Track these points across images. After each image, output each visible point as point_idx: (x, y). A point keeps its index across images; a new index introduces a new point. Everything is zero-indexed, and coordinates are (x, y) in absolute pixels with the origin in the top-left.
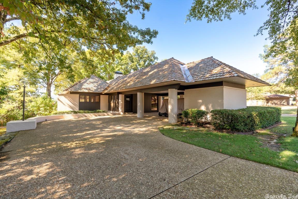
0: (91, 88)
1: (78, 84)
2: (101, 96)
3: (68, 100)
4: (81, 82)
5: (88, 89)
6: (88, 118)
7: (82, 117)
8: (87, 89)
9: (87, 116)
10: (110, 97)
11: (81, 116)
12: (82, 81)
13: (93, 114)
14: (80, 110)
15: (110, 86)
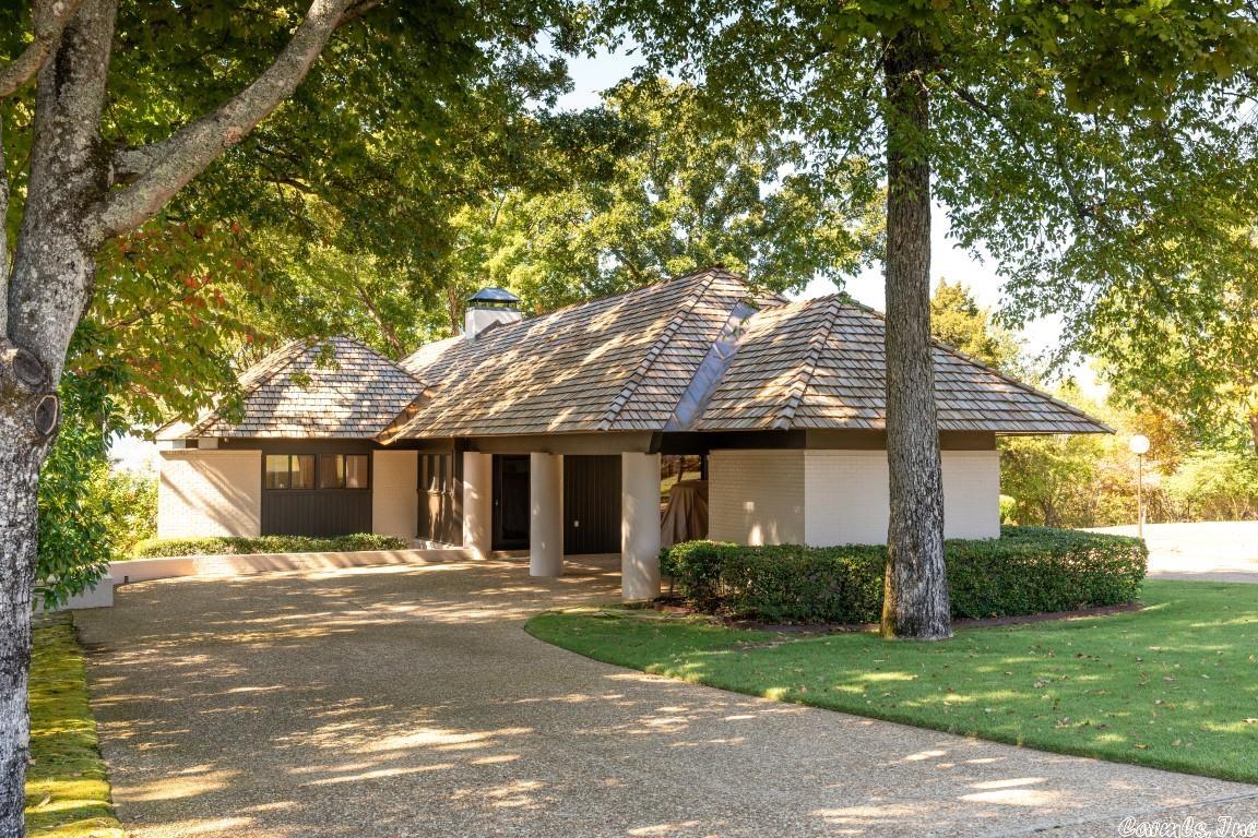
0: (322, 415)
1: (255, 395)
2: (377, 453)
3: (210, 480)
4: (273, 383)
5: (304, 421)
6: (301, 575)
7: (278, 570)
8: (300, 423)
9: (297, 564)
10: (425, 458)
11: (267, 567)
12: (277, 373)
13: (327, 557)
14: (264, 533)
15: (426, 393)
